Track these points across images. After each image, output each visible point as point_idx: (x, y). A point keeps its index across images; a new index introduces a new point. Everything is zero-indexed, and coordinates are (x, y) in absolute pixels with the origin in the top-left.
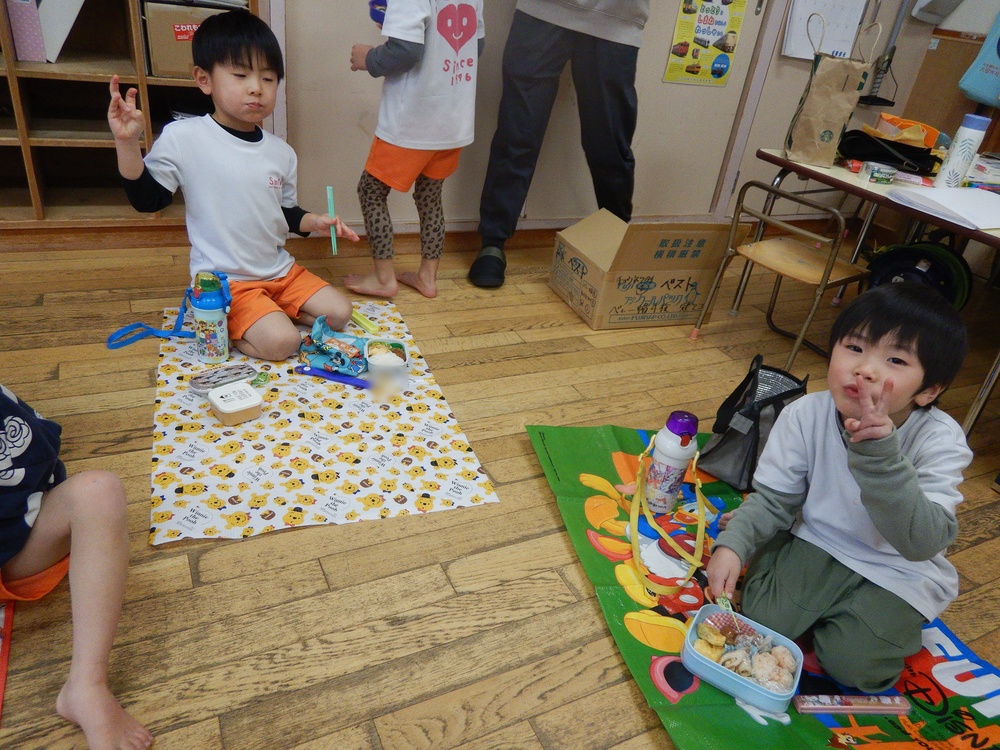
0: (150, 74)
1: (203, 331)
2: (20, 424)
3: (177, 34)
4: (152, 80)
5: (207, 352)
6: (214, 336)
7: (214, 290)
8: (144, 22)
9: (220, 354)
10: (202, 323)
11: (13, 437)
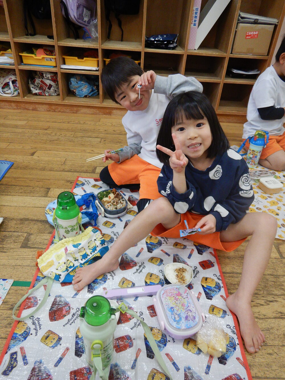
0: (231, 53)
1: (252, 154)
2: (247, 176)
3: (247, 36)
4: (232, 56)
5: (251, 163)
6: (256, 157)
7: (262, 138)
8: (236, 31)
9: (255, 164)
10: (253, 151)
11: (247, 181)
